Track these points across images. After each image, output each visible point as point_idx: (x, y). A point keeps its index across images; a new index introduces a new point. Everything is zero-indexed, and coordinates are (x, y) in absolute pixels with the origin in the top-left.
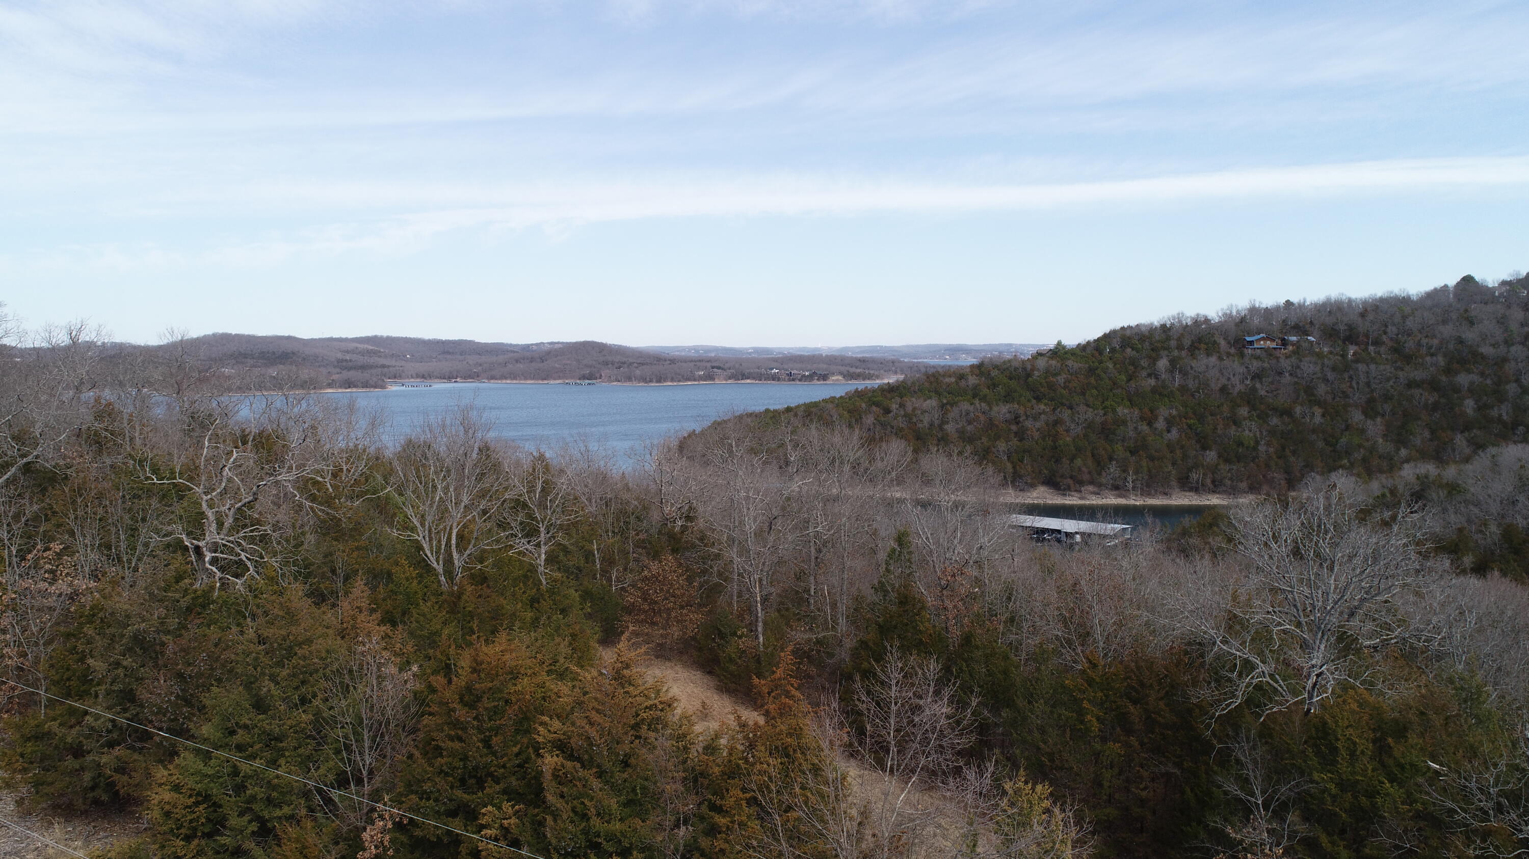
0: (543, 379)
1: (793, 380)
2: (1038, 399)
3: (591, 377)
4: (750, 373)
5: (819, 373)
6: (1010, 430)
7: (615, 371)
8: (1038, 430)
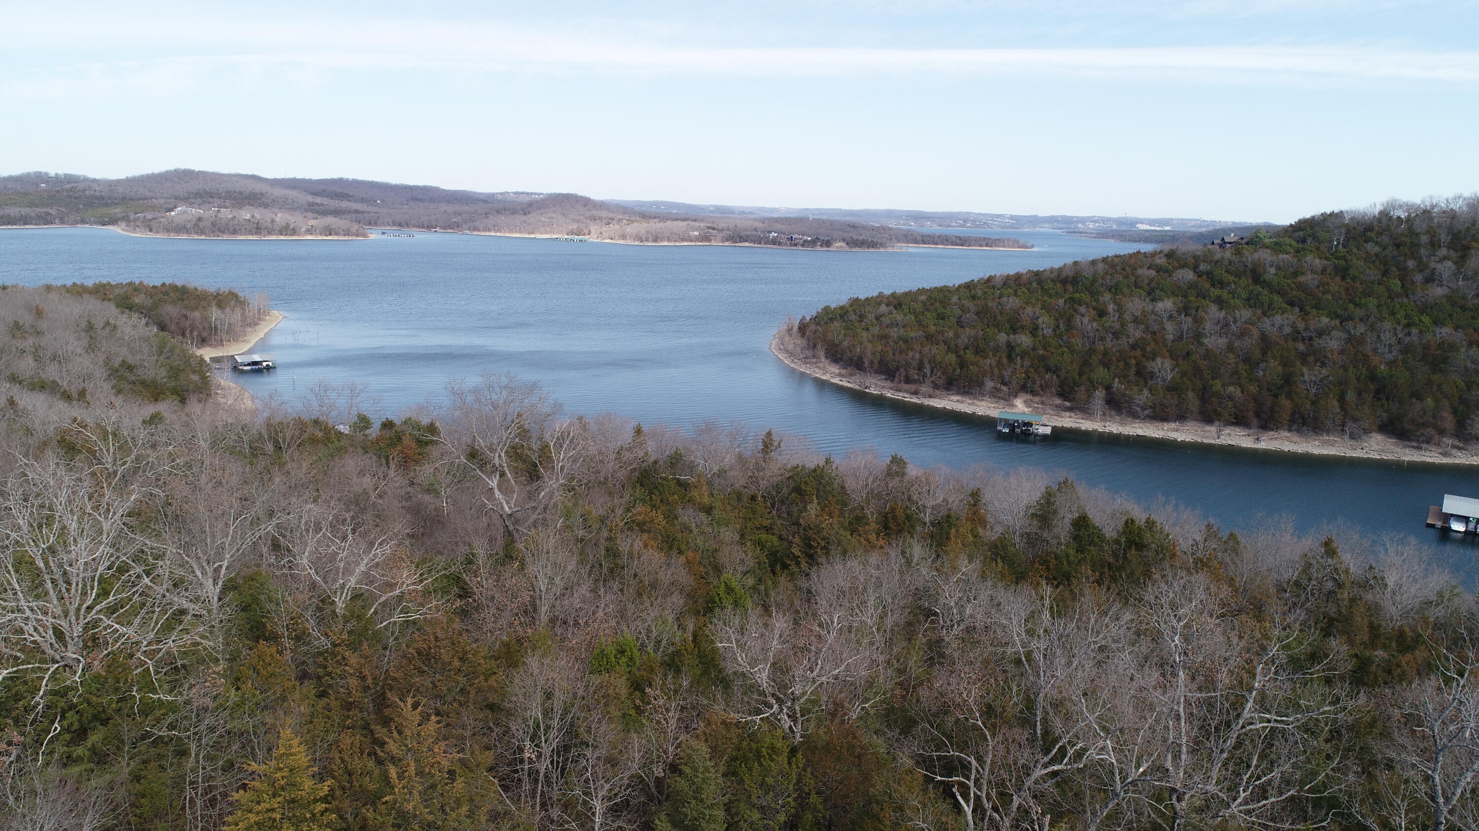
0: (529, 233)
1: (795, 245)
4: (747, 236)
5: (821, 238)
7: (606, 228)
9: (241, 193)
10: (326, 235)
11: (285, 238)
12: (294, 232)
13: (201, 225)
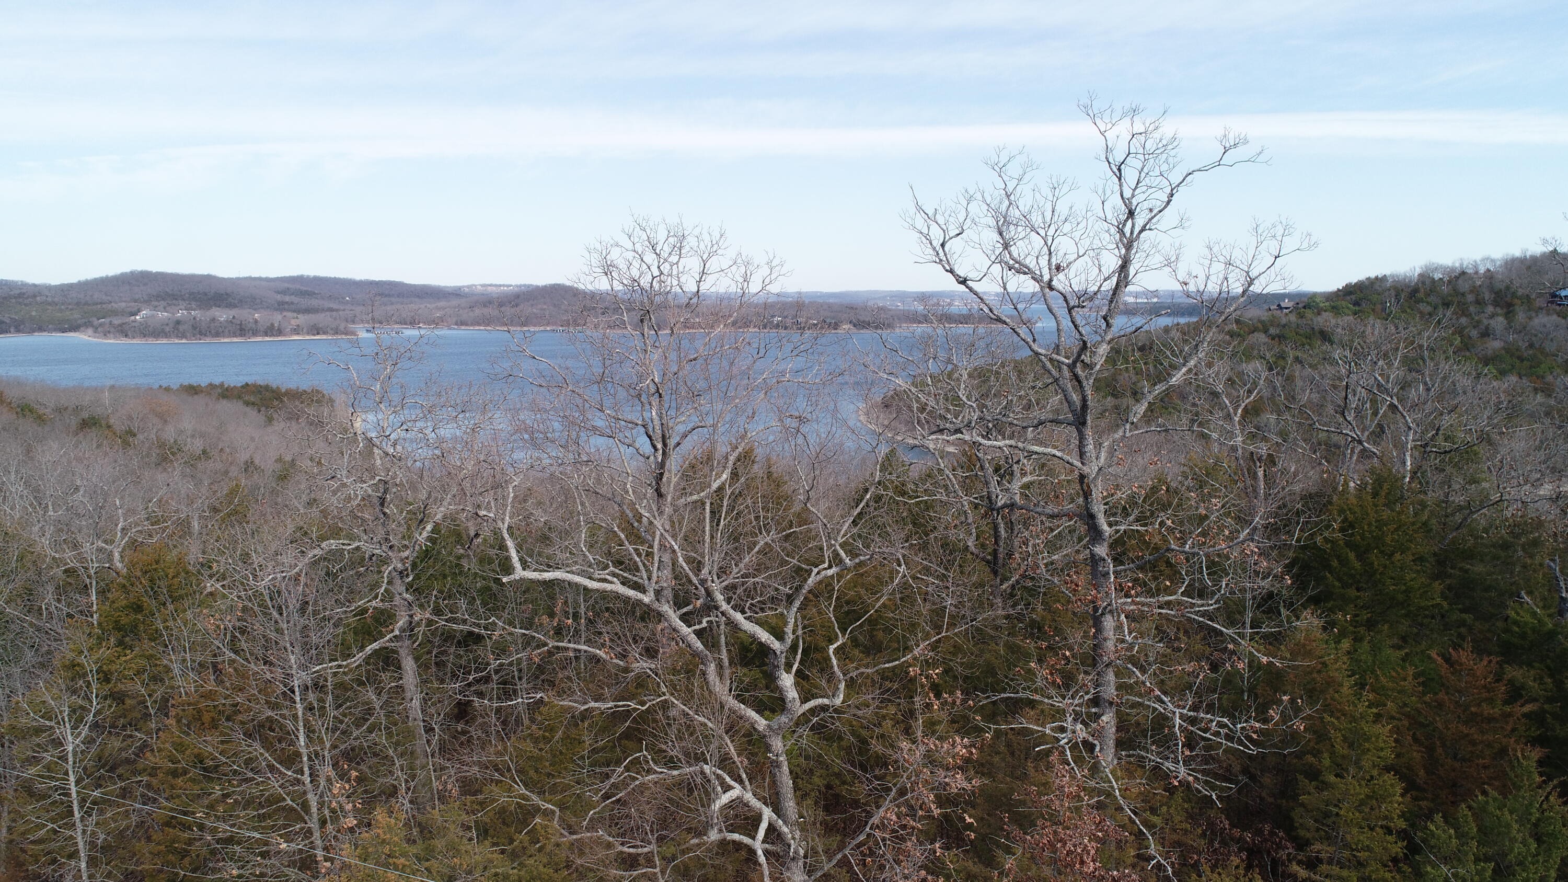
1: (802, 329)
5: (828, 321)
9: (206, 294)
10: (314, 335)
11: (271, 339)
12: (280, 332)
13: (181, 328)
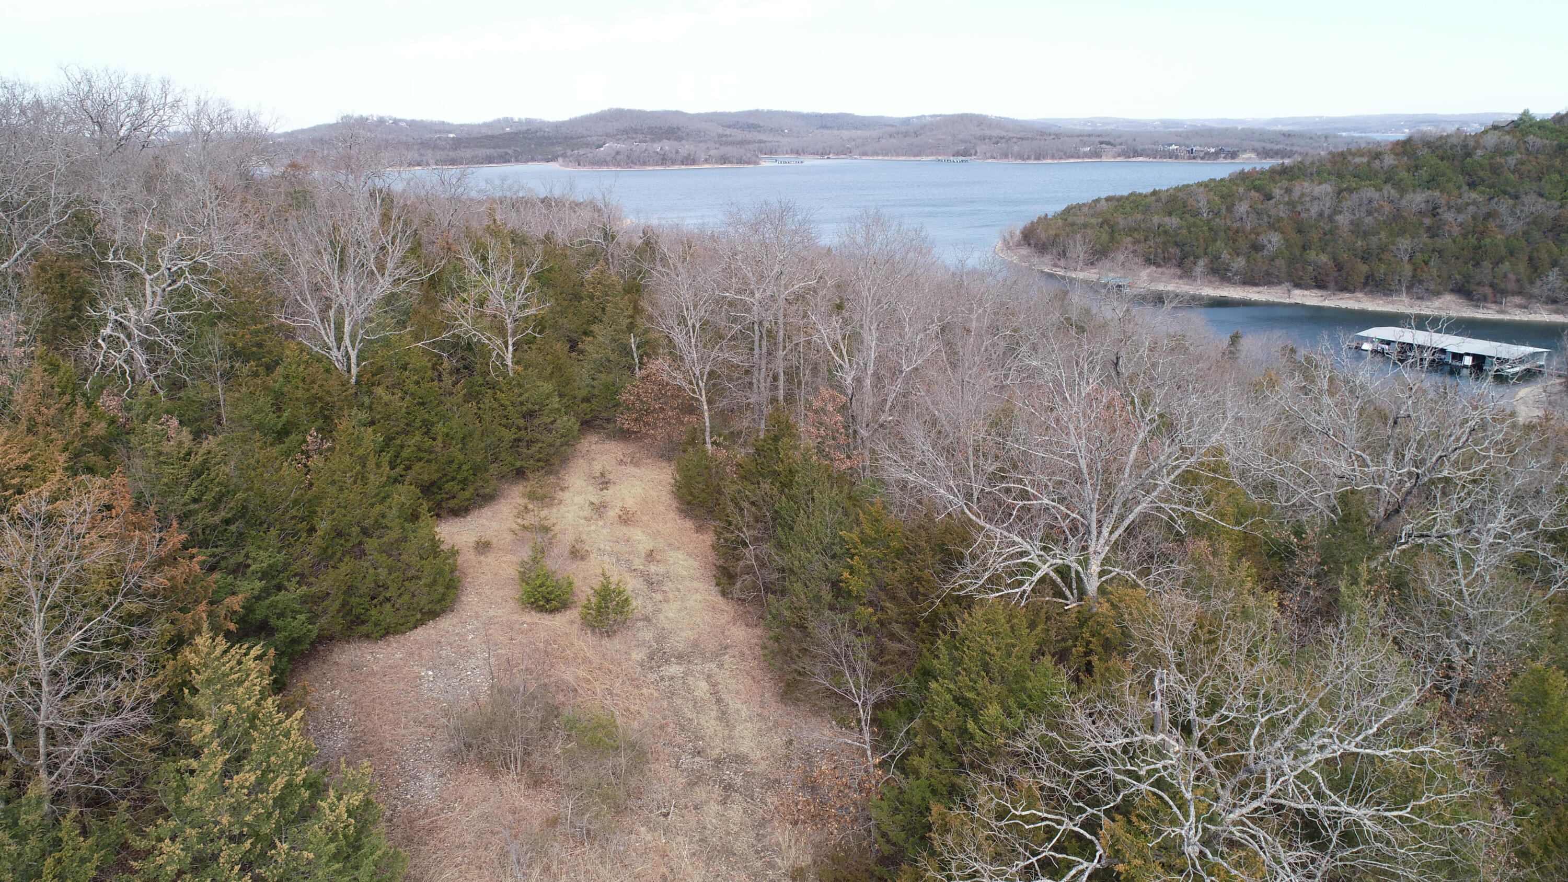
0: (915, 156)
1: (1194, 158)
2: (1472, 185)
3: (965, 153)
4: (1143, 150)
5: (1226, 149)
6: (1421, 223)
7: (992, 147)
8: (1461, 224)
10: (721, 164)
12: (693, 162)
13: (620, 158)
